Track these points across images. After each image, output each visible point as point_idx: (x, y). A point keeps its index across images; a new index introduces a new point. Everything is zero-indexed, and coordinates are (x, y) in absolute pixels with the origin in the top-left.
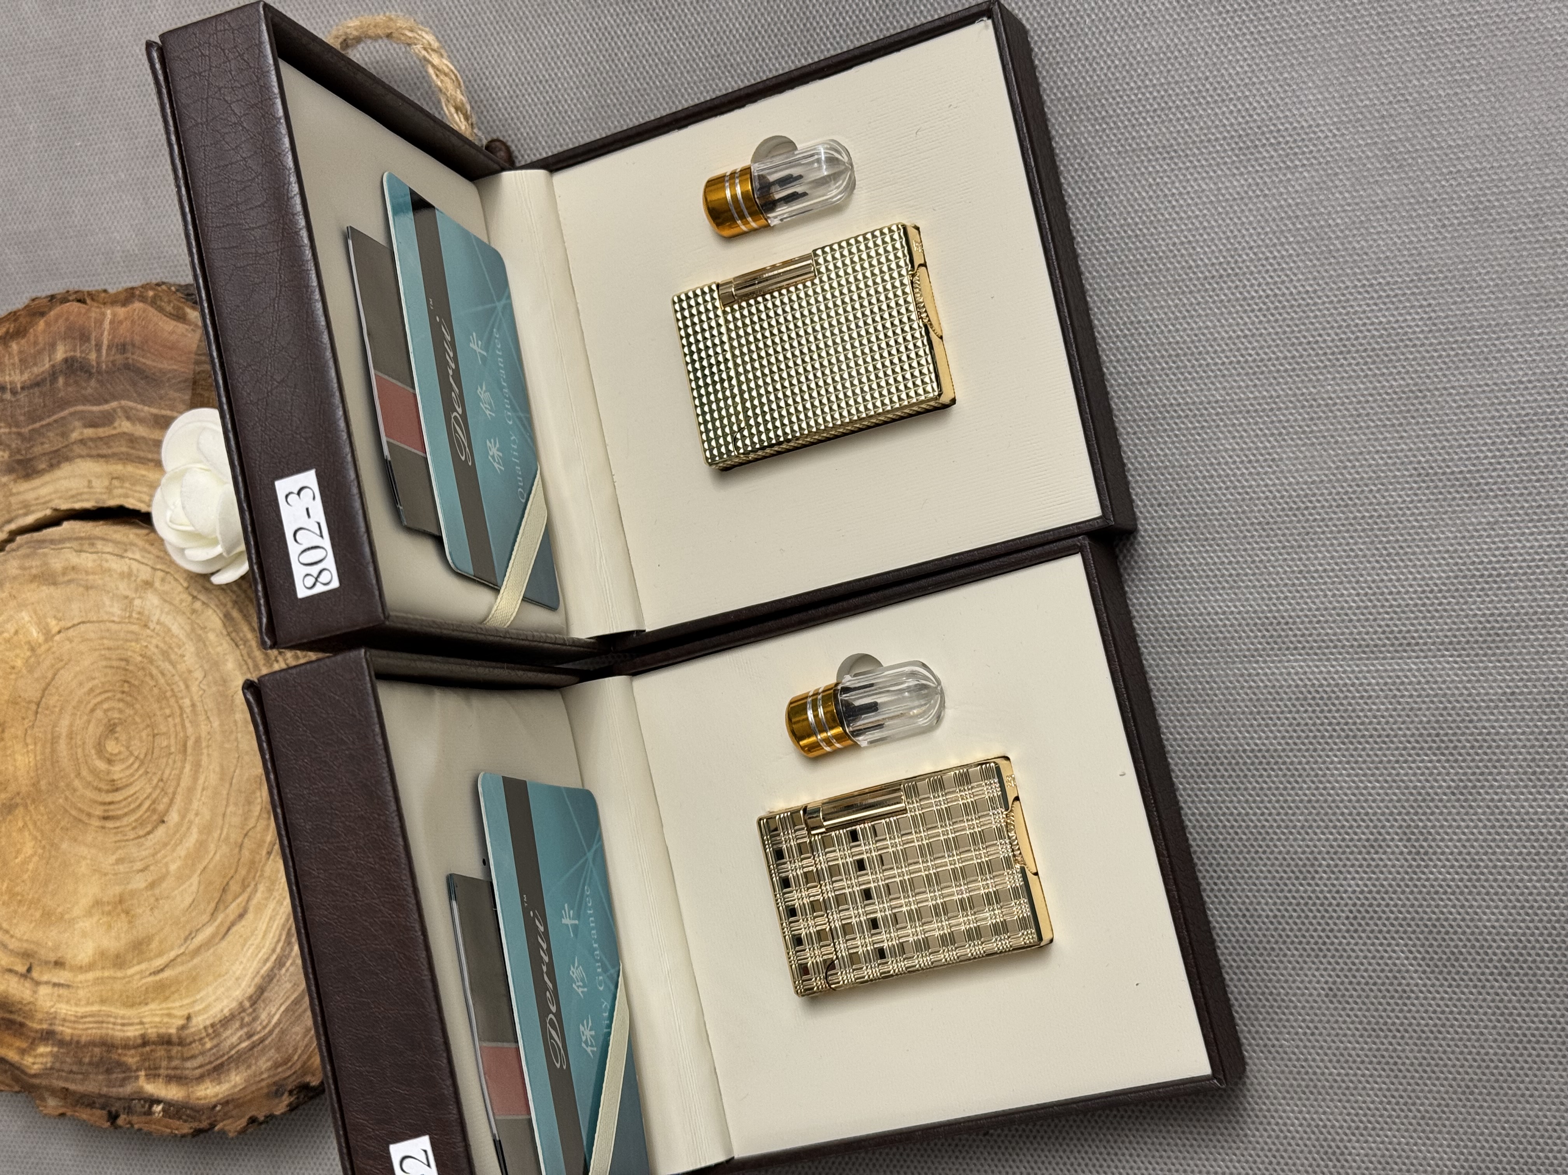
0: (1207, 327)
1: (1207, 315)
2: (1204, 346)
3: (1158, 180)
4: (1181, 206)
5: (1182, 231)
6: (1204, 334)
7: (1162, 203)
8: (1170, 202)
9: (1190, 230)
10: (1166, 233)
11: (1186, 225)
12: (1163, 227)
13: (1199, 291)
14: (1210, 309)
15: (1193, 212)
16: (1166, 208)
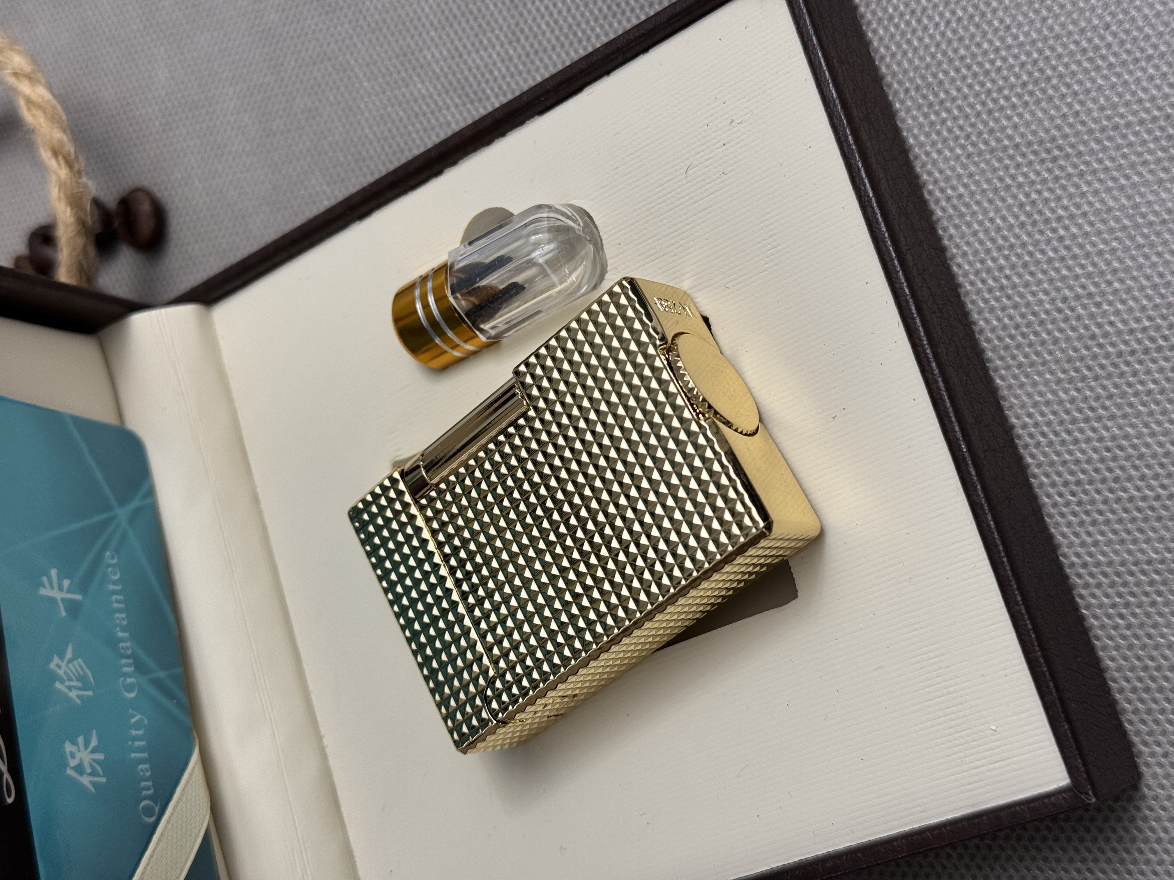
0: (1126, 437)
1: (1125, 416)
2: (1122, 468)
3: (1034, 196)
4: (1074, 237)
5: (1077, 277)
6: (1121, 448)
7: (1041, 232)
8: (1054, 230)
9: (1089, 276)
10: (1051, 281)
11: (1082, 267)
12: (1044, 272)
13: (1109, 376)
14: (1131, 405)
15: (1094, 245)
16: (1049, 241)
